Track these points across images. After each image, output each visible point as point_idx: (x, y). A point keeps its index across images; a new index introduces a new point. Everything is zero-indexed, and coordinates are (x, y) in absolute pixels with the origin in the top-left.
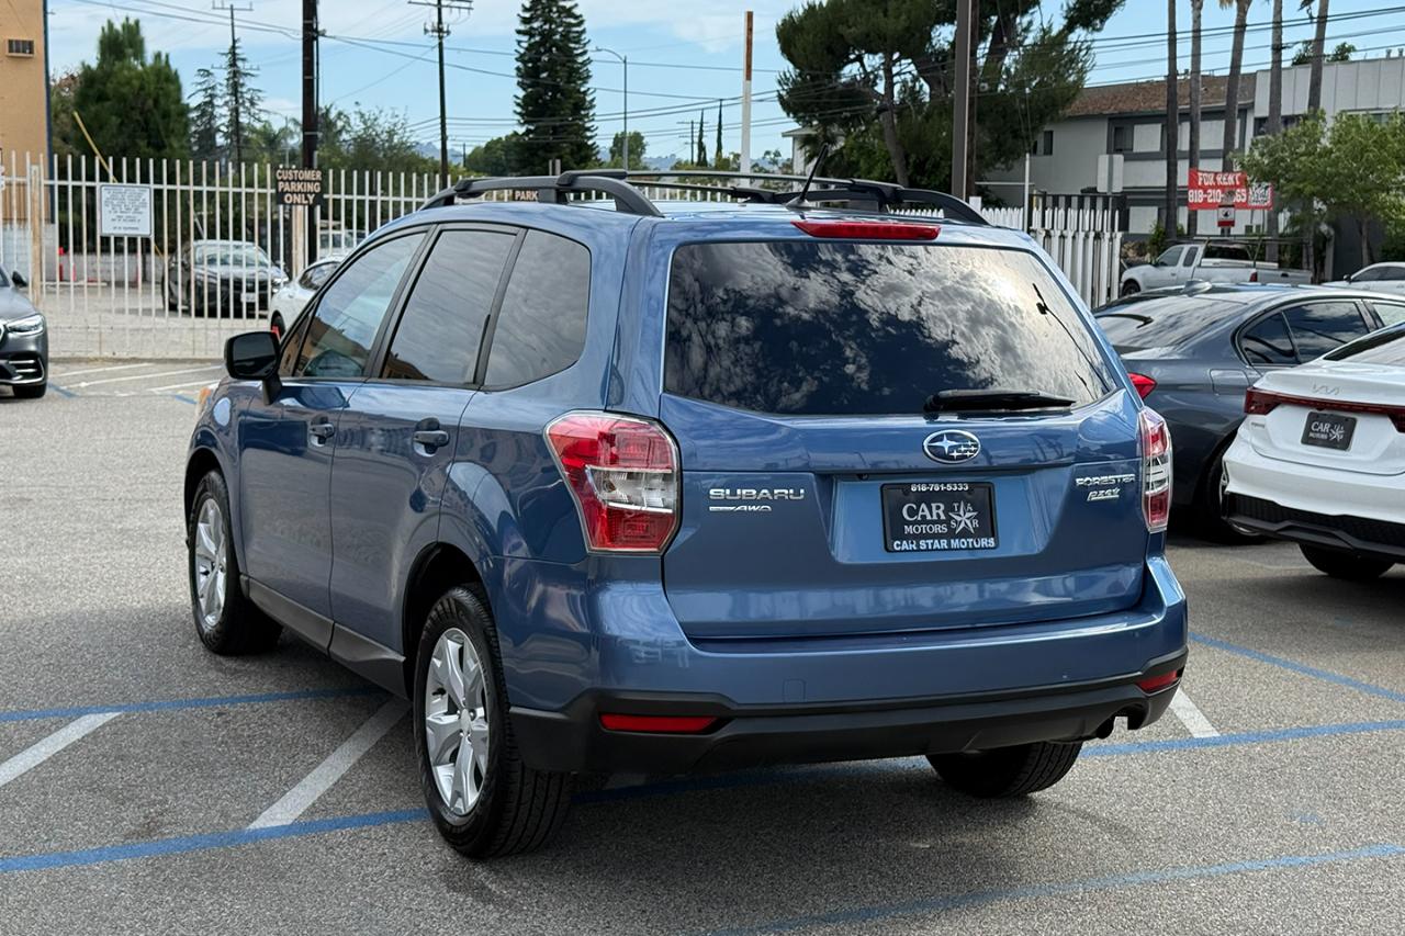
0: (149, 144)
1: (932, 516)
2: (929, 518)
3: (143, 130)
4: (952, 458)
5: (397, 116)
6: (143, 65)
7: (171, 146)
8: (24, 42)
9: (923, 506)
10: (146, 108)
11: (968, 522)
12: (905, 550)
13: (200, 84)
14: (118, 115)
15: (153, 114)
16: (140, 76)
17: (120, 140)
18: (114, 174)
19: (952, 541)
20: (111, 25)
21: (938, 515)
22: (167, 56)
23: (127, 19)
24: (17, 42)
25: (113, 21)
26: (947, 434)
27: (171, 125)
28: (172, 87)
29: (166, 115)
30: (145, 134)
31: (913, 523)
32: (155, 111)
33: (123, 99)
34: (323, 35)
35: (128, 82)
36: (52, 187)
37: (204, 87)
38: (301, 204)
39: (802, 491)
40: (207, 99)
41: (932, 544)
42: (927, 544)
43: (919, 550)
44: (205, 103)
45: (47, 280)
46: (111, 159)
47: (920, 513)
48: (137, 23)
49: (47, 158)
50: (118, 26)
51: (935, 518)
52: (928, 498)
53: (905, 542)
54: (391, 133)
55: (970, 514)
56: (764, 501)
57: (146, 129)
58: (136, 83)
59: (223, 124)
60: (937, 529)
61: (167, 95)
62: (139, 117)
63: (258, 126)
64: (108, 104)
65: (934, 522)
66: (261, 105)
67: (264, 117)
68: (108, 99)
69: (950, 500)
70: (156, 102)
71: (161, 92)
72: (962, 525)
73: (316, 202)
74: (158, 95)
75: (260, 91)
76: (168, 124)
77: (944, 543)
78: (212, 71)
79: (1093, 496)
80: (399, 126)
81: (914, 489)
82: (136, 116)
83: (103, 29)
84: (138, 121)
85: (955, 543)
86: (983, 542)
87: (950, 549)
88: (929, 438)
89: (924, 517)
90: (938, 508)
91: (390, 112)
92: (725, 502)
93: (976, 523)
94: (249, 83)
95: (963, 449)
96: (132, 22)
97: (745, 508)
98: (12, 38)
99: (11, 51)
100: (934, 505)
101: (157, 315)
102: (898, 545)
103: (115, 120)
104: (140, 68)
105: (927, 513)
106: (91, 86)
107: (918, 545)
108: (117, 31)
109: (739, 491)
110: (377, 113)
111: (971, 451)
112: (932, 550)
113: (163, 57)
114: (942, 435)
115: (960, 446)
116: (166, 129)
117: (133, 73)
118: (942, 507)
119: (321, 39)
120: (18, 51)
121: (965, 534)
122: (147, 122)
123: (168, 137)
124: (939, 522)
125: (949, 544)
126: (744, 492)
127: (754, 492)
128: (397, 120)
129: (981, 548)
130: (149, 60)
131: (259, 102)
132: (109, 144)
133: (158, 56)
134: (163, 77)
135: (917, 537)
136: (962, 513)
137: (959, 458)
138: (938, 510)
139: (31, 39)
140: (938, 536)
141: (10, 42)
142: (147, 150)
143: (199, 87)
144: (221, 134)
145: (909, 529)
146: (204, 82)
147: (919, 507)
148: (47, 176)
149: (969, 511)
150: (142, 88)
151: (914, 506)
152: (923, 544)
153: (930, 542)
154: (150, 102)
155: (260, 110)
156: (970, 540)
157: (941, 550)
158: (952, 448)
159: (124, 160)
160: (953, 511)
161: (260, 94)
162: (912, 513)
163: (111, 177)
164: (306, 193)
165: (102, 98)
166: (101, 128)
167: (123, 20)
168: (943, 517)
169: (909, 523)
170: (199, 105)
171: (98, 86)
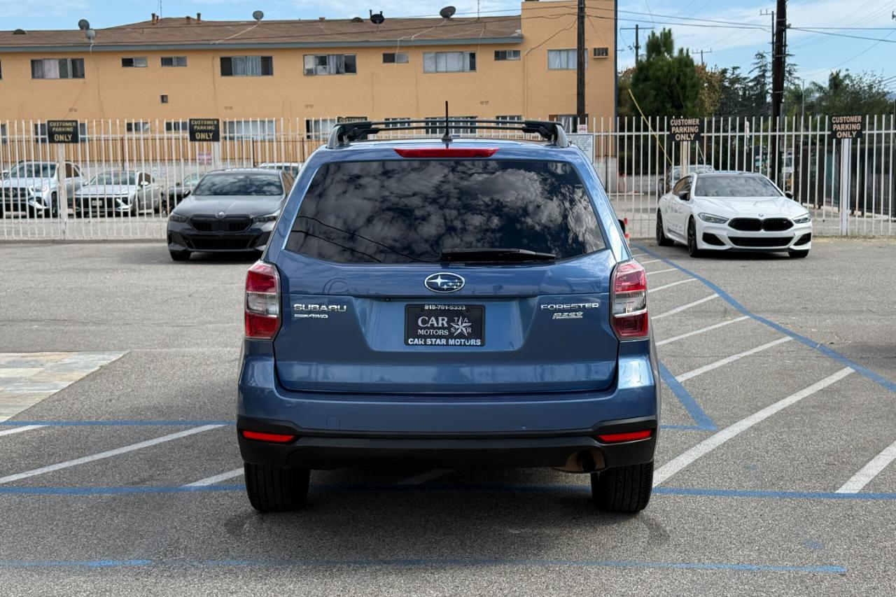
0: (672, 107)
1: (438, 324)
2: (436, 325)
3: (670, 98)
4: (443, 290)
5: (875, 76)
6: (671, 57)
7: (686, 107)
8: (603, 49)
9: (433, 318)
10: (672, 83)
11: (464, 329)
12: (416, 344)
13: (757, 64)
14: (655, 89)
15: (676, 87)
16: (669, 64)
17: (656, 105)
18: (652, 126)
19: (450, 340)
20: (653, 34)
21: (443, 324)
22: (688, 50)
23: (664, 29)
24: (599, 49)
25: (655, 31)
26: (441, 275)
27: (687, 93)
28: (688, 70)
29: (684, 87)
30: (670, 100)
31: (424, 328)
32: (677, 85)
33: (658, 79)
34: (789, 28)
35: (662, 69)
36: (616, 136)
37: (759, 65)
38: (686, 140)
39: (345, 307)
40: (761, 73)
41: (435, 342)
42: (432, 341)
43: (425, 344)
44: (759, 76)
45: (611, 192)
46: (650, 118)
47: (430, 322)
48: (670, 31)
49: (614, 119)
50: (658, 34)
51: (440, 325)
52: (437, 314)
53: (416, 340)
54: (870, 87)
55: (467, 324)
56: (323, 312)
57: (671, 97)
58: (666, 69)
59: (770, 88)
60: (440, 332)
61: (685, 75)
62: (668, 90)
63: (792, 87)
64: (649, 83)
65: (439, 328)
66: (796, 74)
67: (797, 81)
68: (650, 80)
69: (452, 316)
70: (678, 80)
71: (681, 73)
72: (459, 331)
73: (696, 139)
74: (679, 75)
75: (795, 65)
76: (685, 92)
77: (444, 341)
78: (764, 55)
79: (557, 316)
80: (877, 82)
81: (426, 308)
82: (666, 89)
83: (649, 37)
84: (666, 92)
85: (451, 342)
86: (473, 342)
87: (447, 345)
88: (427, 278)
89: (432, 325)
90: (443, 320)
91: (871, 73)
92: (302, 312)
93: (469, 330)
94: (788, 60)
95: (451, 284)
96: (667, 30)
97: (314, 315)
98: (596, 47)
99: (595, 55)
100: (440, 318)
101: (651, 213)
102: (411, 341)
103: (653, 93)
104: (670, 59)
105: (435, 322)
106: (642, 71)
107: (425, 342)
108: (657, 37)
109: (309, 306)
110: (862, 74)
111: (457, 285)
112: (435, 345)
113: (685, 51)
114: (438, 275)
115: (449, 282)
116: (684, 96)
117: (664, 63)
118: (446, 319)
119: (788, 30)
120: (599, 55)
121: (461, 336)
122: (672, 92)
123: (684, 101)
124: (443, 328)
125: (447, 342)
126: (313, 306)
127: (318, 306)
128: (874, 78)
129: (470, 345)
130: (676, 53)
131: (795, 73)
132: (649, 108)
133: (681, 51)
134: (683, 64)
135: (425, 337)
136: (460, 323)
137: (448, 289)
138: (443, 321)
139: (606, 47)
140: (441, 337)
141: (595, 49)
142: (671, 110)
143: (756, 66)
144: (769, 95)
145: (420, 332)
146: (759, 63)
147: (429, 319)
148: (614, 130)
149: (466, 322)
150: (669, 71)
151: (427, 318)
152: (429, 341)
153: (434, 340)
154: (675, 80)
155: (795, 78)
156: (463, 340)
157: (441, 345)
158: (443, 284)
159: (658, 118)
160: (454, 321)
161: (795, 67)
162: (424, 322)
163: (650, 128)
164: (689, 134)
165: (646, 79)
166: (645, 98)
167: (662, 30)
168: (446, 325)
169: (421, 328)
170: (756, 78)
171: (645, 72)
